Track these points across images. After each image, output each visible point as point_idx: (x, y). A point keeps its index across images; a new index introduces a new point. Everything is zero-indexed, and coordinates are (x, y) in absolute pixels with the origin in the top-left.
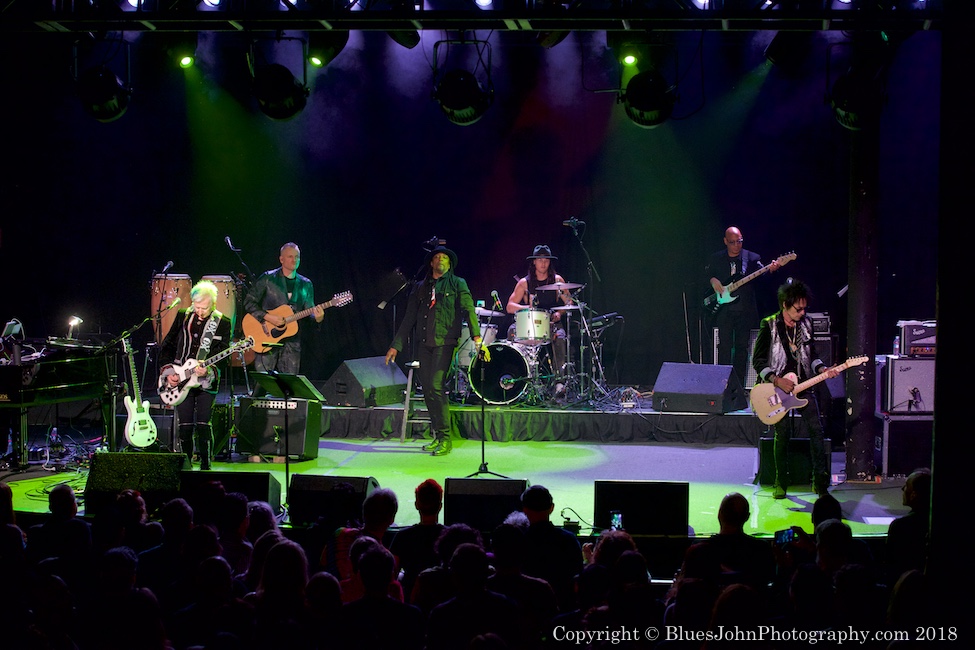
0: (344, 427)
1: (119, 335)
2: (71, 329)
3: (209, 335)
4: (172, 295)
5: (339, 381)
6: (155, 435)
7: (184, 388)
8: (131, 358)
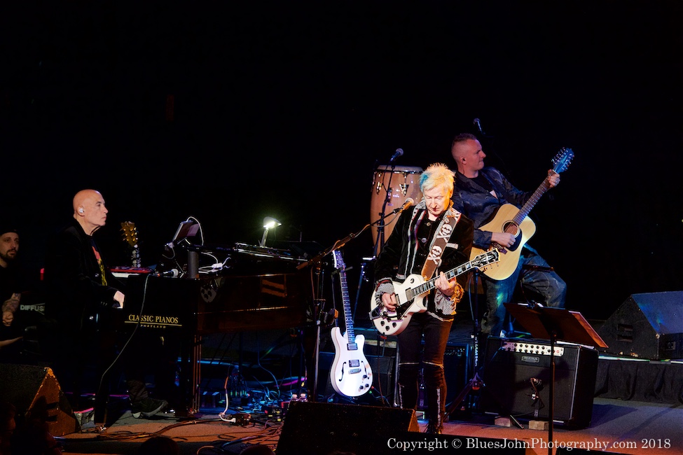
0: (628, 385)
1: (330, 247)
2: (266, 233)
3: (440, 242)
4: (400, 193)
5: (623, 321)
6: (370, 381)
7: (406, 314)
8: (342, 277)
